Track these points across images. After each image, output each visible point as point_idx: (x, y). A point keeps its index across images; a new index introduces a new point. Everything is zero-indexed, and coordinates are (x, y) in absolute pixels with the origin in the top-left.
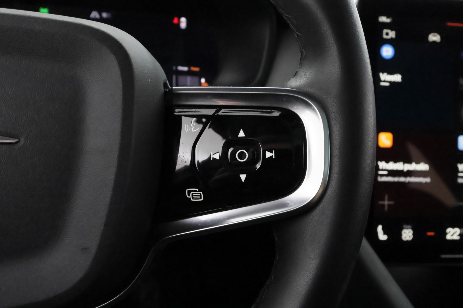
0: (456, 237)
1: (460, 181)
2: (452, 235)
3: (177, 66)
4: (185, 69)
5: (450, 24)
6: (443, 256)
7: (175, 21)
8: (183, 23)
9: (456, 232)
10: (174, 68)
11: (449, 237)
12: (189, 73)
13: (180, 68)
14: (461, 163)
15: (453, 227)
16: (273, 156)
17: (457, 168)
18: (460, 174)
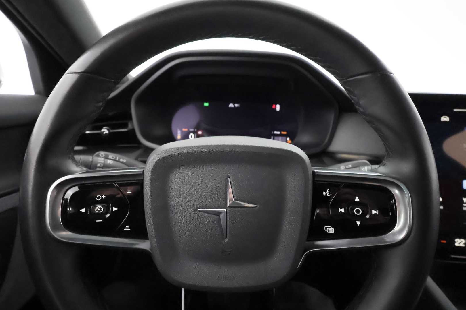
0: (462, 245)
1: (464, 209)
2: (459, 244)
3: (274, 132)
4: (278, 133)
5: (455, 110)
6: (453, 256)
7: (274, 107)
8: (278, 108)
9: (462, 241)
10: (272, 132)
11: (457, 244)
12: (281, 135)
13: (276, 132)
14: (465, 197)
15: (460, 238)
16: (376, 213)
17: (463, 201)
18: (464, 205)
